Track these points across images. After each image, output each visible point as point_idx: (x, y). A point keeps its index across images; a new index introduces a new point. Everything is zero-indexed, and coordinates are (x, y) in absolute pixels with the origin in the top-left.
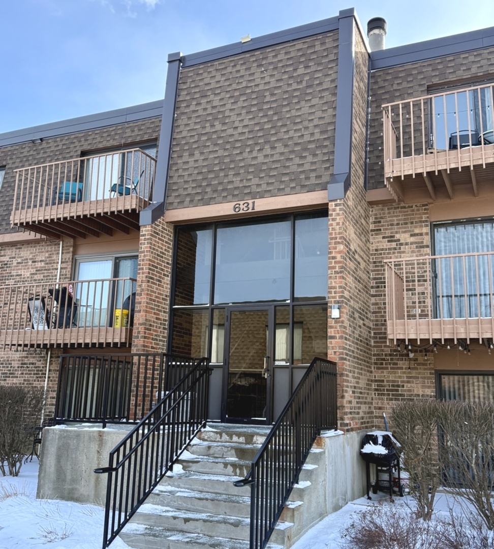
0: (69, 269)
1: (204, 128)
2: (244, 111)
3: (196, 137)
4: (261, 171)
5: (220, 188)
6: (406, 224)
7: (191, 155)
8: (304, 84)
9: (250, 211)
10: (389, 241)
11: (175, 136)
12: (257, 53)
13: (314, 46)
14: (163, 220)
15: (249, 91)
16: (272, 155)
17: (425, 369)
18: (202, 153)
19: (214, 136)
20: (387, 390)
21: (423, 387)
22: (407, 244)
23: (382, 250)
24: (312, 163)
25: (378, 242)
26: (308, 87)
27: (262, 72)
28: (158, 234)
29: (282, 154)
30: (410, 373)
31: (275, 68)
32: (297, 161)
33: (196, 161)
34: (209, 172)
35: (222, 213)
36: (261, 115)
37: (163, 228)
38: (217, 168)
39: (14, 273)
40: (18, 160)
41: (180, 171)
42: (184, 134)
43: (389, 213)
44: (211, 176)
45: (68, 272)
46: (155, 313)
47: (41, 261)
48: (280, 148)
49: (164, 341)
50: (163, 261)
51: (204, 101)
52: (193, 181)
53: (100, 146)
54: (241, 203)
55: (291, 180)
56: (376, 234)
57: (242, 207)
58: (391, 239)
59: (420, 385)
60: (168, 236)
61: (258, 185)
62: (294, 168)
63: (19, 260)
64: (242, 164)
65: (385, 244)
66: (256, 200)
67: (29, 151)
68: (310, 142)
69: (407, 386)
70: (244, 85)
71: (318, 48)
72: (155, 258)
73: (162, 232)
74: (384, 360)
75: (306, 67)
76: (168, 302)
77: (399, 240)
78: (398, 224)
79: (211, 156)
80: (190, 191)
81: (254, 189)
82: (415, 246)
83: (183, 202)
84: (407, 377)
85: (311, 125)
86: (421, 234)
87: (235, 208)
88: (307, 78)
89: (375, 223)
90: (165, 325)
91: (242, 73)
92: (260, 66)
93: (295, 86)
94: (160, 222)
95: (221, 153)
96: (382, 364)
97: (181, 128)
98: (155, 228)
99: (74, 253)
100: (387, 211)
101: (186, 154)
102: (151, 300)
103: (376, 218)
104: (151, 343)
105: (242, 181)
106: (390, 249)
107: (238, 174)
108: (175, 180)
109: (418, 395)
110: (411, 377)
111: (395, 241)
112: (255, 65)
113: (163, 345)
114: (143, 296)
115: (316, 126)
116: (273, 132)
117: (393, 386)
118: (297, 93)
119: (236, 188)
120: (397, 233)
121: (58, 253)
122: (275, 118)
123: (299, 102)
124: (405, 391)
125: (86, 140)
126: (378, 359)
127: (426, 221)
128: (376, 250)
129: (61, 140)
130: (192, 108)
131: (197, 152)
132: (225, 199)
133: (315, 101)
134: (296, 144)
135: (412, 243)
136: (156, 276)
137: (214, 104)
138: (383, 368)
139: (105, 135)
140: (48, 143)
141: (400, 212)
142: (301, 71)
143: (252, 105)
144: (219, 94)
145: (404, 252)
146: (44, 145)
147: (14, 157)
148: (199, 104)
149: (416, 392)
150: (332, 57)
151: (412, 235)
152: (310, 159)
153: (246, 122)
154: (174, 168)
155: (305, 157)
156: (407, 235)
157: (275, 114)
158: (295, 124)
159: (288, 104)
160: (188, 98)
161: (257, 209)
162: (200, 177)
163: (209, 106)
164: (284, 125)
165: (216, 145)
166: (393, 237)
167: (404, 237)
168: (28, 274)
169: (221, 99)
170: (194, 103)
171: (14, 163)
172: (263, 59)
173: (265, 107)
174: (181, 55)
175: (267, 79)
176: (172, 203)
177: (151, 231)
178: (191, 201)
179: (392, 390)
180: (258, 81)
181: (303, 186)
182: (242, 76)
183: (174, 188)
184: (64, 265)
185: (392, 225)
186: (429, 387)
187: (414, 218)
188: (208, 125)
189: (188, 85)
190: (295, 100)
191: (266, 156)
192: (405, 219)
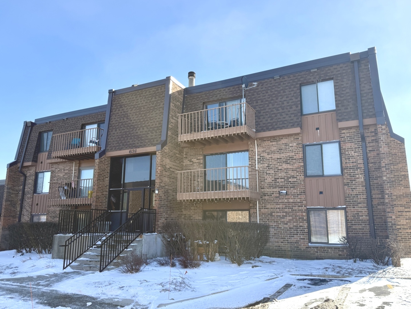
0: (77, 173)
1: (121, 120)
2: (134, 114)
3: (118, 123)
4: (139, 138)
5: (125, 144)
6: (195, 155)
7: (116, 130)
8: (154, 105)
9: (135, 153)
10: (190, 162)
11: (111, 123)
12: (140, 91)
13: (158, 90)
14: (105, 156)
15: (136, 106)
16: (143, 132)
17: (199, 210)
18: (119, 130)
19: (124, 123)
20: (187, 218)
21: (199, 216)
22: (195, 163)
23: (188, 165)
24: (156, 135)
25: (186, 162)
26: (155, 106)
27: (141, 99)
28: (102, 162)
29: (146, 131)
30: (195, 211)
31: (145, 98)
32: (151, 134)
33: (117, 133)
34: (122, 137)
35: (125, 154)
36: (140, 116)
37: (105, 159)
38: (124, 136)
39: (57, 175)
40: (58, 128)
41: (112, 137)
42: (114, 122)
43: (190, 151)
44: (122, 139)
45: (77, 174)
46: (101, 193)
47: (67, 170)
48: (145, 129)
49: (106, 203)
50: (105, 172)
51: (121, 109)
52: (116, 141)
53: (89, 122)
54: (132, 150)
55: (148, 142)
56: (186, 159)
57: (132, 151)
58: (190, 161)
59: (197, 216)
60: (108, 163)
61: (138, 143)
62: (149, 137)
63: (59, 170)
64: (133, 135)
65: (189, 163)
66: (137, 149)
67: (62, 124)
68: (155, 127)
69: (194, 216)
70: (135, 104)
71: (159, 91)
72: (101, 171)
73: (105, 161)
74: (187, 207)
75: (155, 98)
76: (108, 188)
77: (193, 161)
78: (193, 155)
79: (123, 131)
80: (115, 145)
81: (136, 144)
82: (198, 163)
83: (112, 149)
84: (194, 213)
85: (156, 121)
86: (200, 159)
87: (130, 152)
88: (155, 102)
89: (185, 154)
90: (106, 196)
91: (134, 99)
92: (140, 96)
93: (151, 105)
94: (103, 157)
95: (126, 130)
96: (186, 208)
97: (113, 119)
98: (101, 160)
99: (79, 166)
100: (189, 150)
101: (114, 130)
102: (99, 187)
103: (186, 153)
104: (100, 204)
105: (132, 141)
106: (190, 165)
107: (131, 139)
108: (110, 140)
109: (197, 219)
110: (195, 213)
111: (192, 162)
112: (139, 96)
113: (106, 204)
114: (96, 186)
115: (157, 121)
116: (143, 123)
117: (189, 216)
118: (152, 108)
119: (130, 144)
120: (192, 158)
121: (73, 167)
122: (144, 117)
123: (152, 112)
124: (193, 218)
125: (84, 119)
126: (185, 207)
127: (202, 154)
128: (186, 165)
129: (74, 119)
130: (117, 112)
131: (118, 130)
132: (126, 148)
133: (158, 112)
134: (151, 128)
135: (197, 163)
136: (101, 178)
137: (124, 111)
138: (186, 210)
139: (91, 117)
140: (69, 120)
141: (194, 151)
142: (153, 100)
143: (137, 112)
144: (126, 107)
145: (194, 166)
146: (68, 121)
147: (56, 126)
148: (119, 110)
149: (196, 218)
150: (163, 95)
151: (197, 160)
152: (155, 134)
153: (135, 119)
154: (110, 136)
155: (153, 133)
156: (196, 159)
157: (144, 116)
158: (151, 120)
159: (149, 112)
160: (115, 108)
161: (137, 152)
162: (118, 140)
163: (123, 111)
164: (147, 120)
165: (124, 127)
166: (191, 160)
167: (195, 160)
168: (62, 175)
169: (127, 109)
170: (118, 110)
171: (56, 129)
172: (141, 94)
173: (141, 113)
174: (114, 90)
175: (142, 102)
176: (108, 150)
177: (99, 161)
178: (115, 149)
179: (189, 218)
180: (139, 102)
181: (152, 144)
182: (134, 100)
183: (110, 143)
184: (75, 172)
185: (191, 155)
186: (200, 216)
187: (198, 153)
188: (122, 119)
189: (116, 102)
190: (151, 111)
191: (141, 132)
192: (195, 153)
